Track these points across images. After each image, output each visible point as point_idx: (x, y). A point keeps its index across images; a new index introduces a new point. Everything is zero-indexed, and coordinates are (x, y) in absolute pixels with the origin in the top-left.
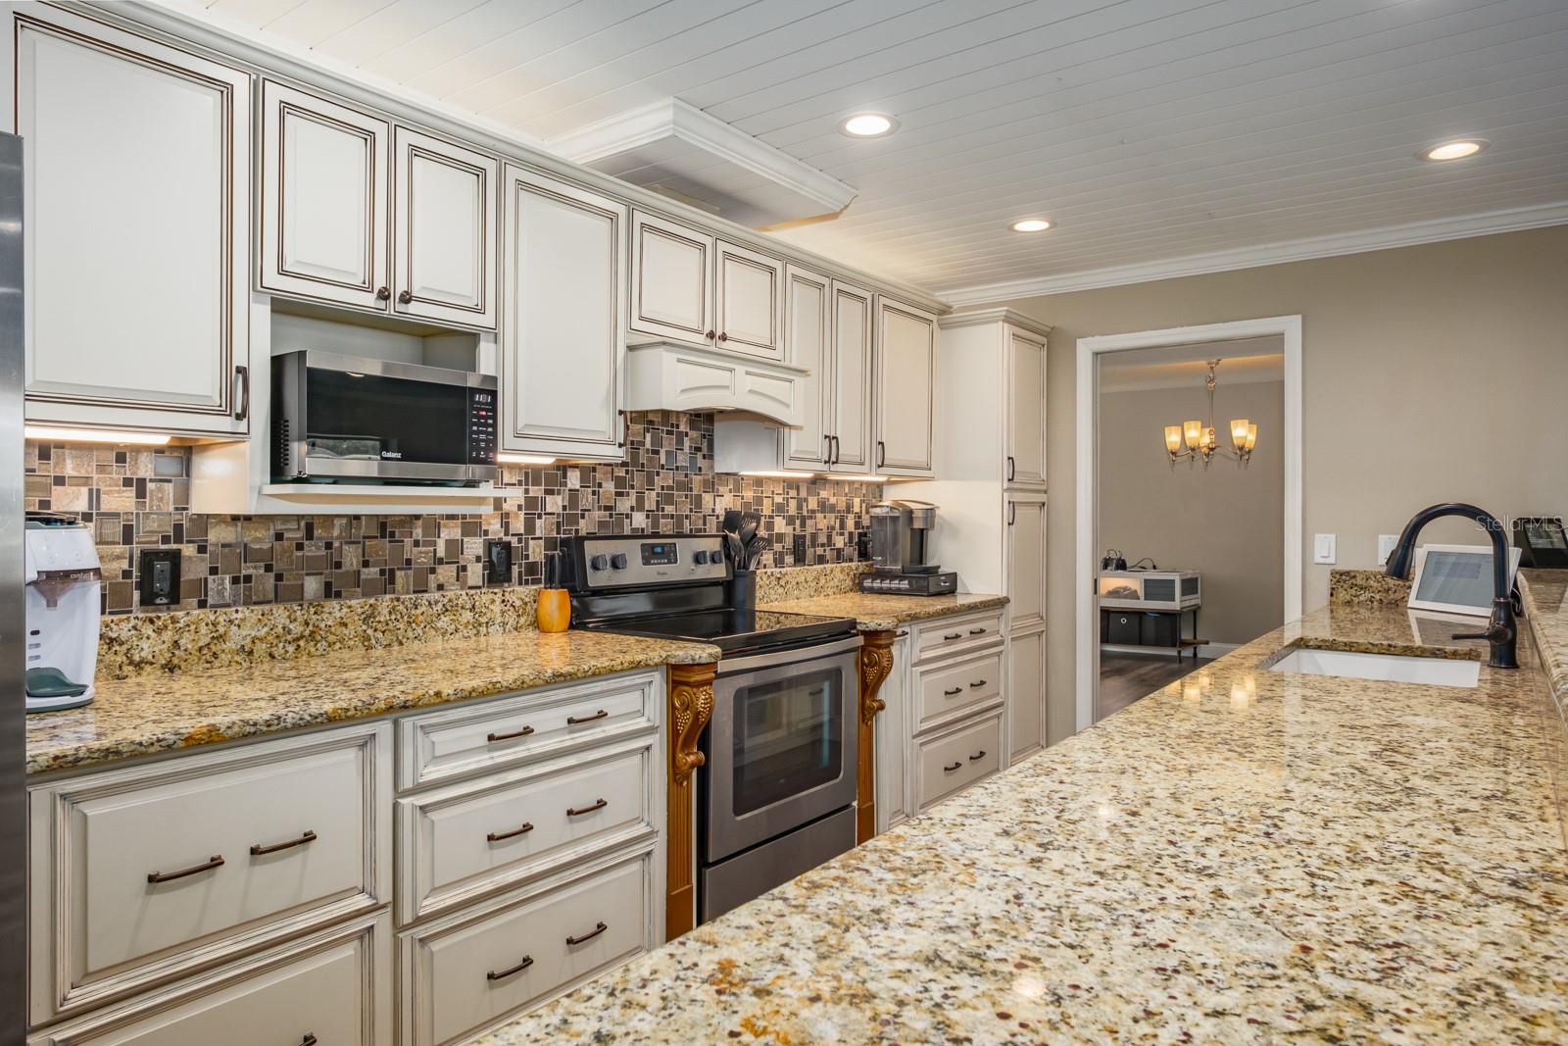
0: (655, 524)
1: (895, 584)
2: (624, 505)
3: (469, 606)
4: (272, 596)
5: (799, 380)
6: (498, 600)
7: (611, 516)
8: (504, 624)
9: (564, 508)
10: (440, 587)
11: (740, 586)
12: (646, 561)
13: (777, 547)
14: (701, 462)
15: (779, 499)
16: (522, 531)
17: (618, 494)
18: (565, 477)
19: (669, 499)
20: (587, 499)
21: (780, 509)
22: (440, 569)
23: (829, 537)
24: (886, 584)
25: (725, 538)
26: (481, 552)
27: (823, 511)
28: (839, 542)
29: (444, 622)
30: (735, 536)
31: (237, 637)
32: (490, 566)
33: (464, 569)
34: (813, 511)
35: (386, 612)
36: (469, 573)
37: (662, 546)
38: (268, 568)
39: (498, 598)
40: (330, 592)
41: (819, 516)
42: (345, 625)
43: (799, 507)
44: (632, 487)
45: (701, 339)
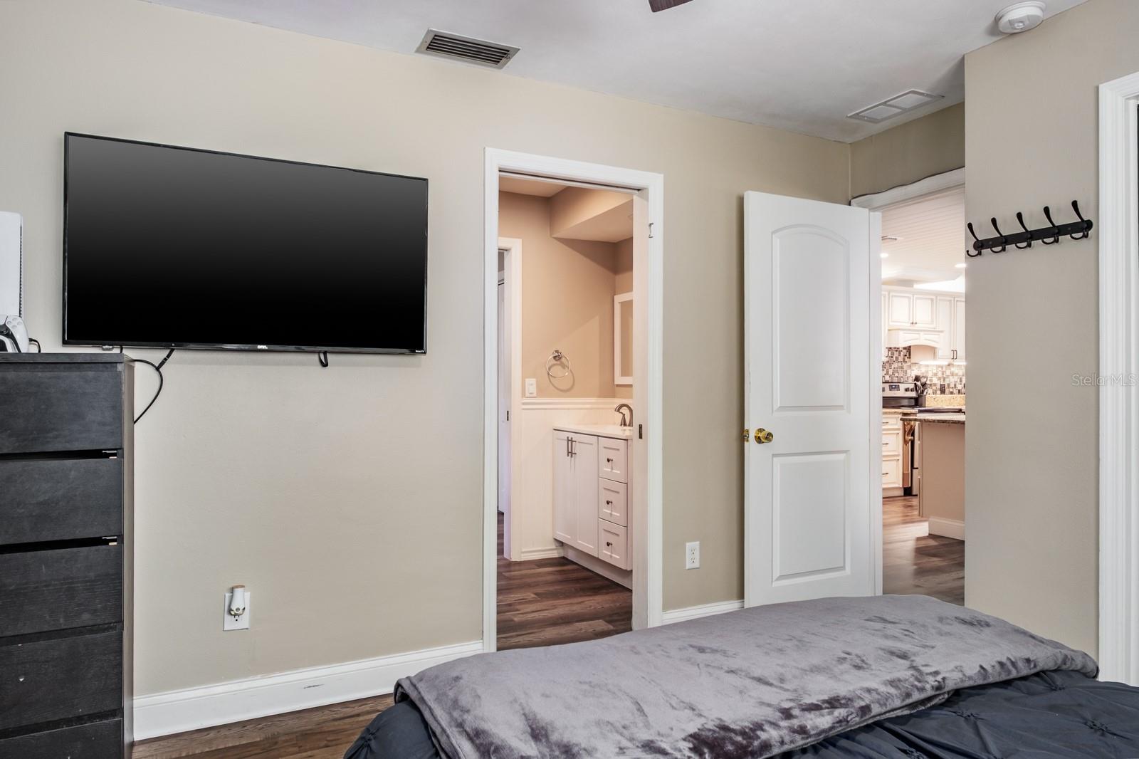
0: (892, 378)
5: (941, 334)
11: (920, 400)
12: (890, 390)
13: (934, 388)
14: (906, 359)
15: (935, 371)
19: (896, 371)
21: (935, 375)
23: (955, 385)
25: (915, 384)
27: (953, 375)
28: (959, 387)
30: (919, 383)
34: (948, 376)
37: (895, 385)
41: (951, 377)
43: (943, 374)
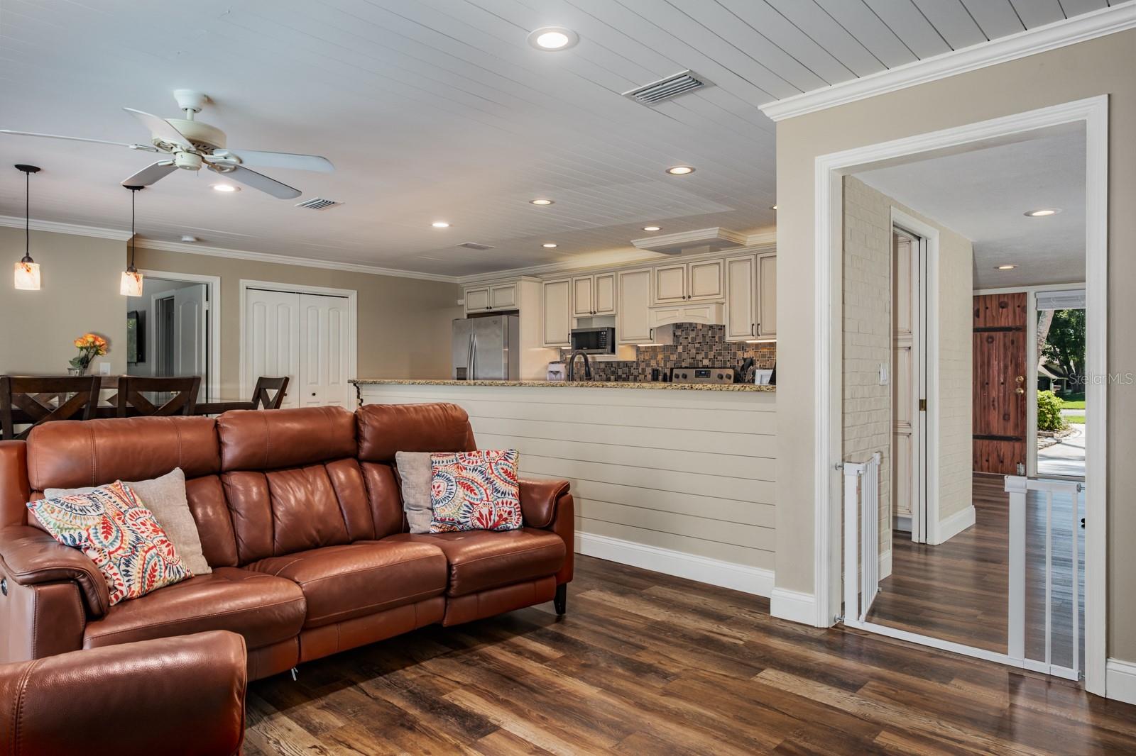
2: (699, 357)
5: (712, 307)
9: (677, 358)
10: (640, 381)
17: (697, 353)
18: (677, 348)
19: (720, 354)
20: (685, 355)
22: (640, 376)
26: (651, 371)
32: (653, 375)
33: (646, 376)
37: (705, 371)
38: (604, 374)
39: (655, 385)
40: (616, 380)
44: (703, 350)
45: (682, 300)
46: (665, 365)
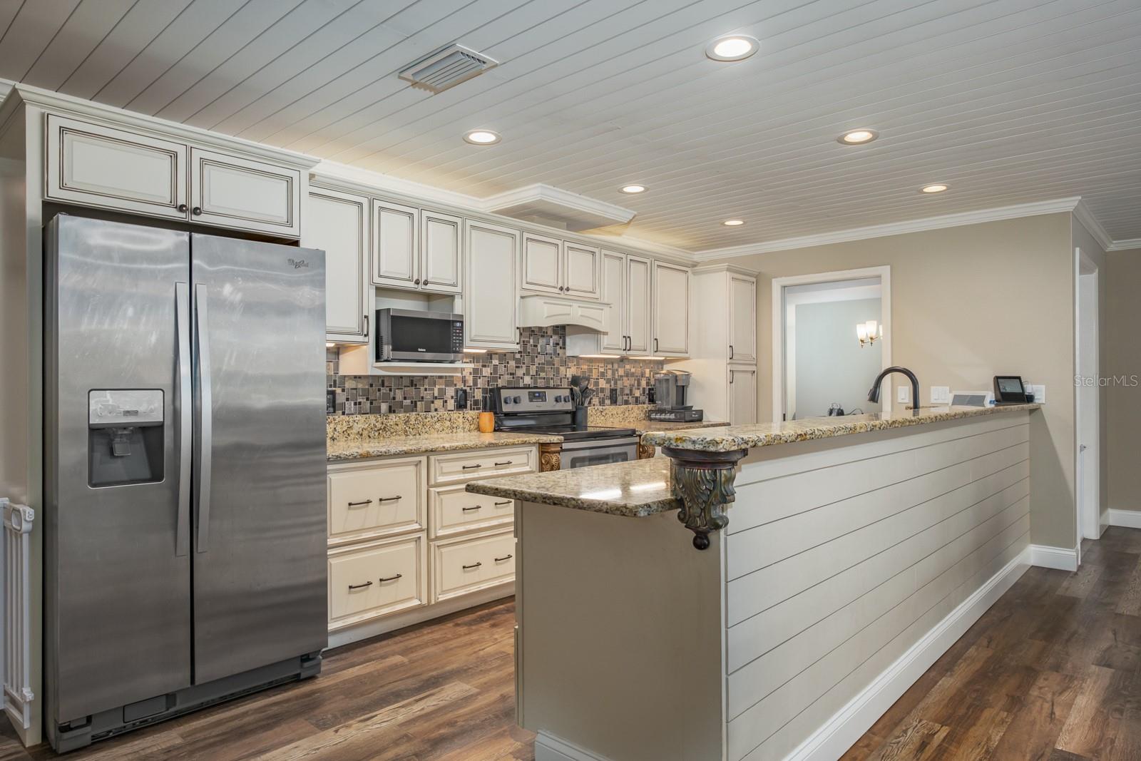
0: (535, 382)
1: (668, 416)
3: (448, 419)
4: (369, 411)
5: (606, 309)
6: (461, 417)
7: (513, 378)
8: (464, 428)
9: (491, 374)
10: (436, 410)
11: (580, 416)
12: (531, 400)
13: (601, 395)
14: (559, 351)
15: (602, 370)
16: (472, 385)
17: (517, 367)
18: (491, 359)
19: (543, 370)
20: (501, 370)
21: (603, 374)
22: (436, 401)
23: (631, 390)
24: (663, 416)
25: (571, 389)
26: (453, 394)
27: (627, 376)
28: (637, 393)
29: (438, 426)
30: (576, 389)
31: (357, 428)
32: (457, 401)
33: (446, 401)
34: (621, 376)
35: (413, 420)
36: (448, 404)
37: (539, 393)
38: (367, 399)
39: (461, 416)
40: (391, 410)
41: (625, 378)
42: (397, 425)
43: (613, 374)
44: (524, 363)
45: (556, 291)
46: (475, 383)
